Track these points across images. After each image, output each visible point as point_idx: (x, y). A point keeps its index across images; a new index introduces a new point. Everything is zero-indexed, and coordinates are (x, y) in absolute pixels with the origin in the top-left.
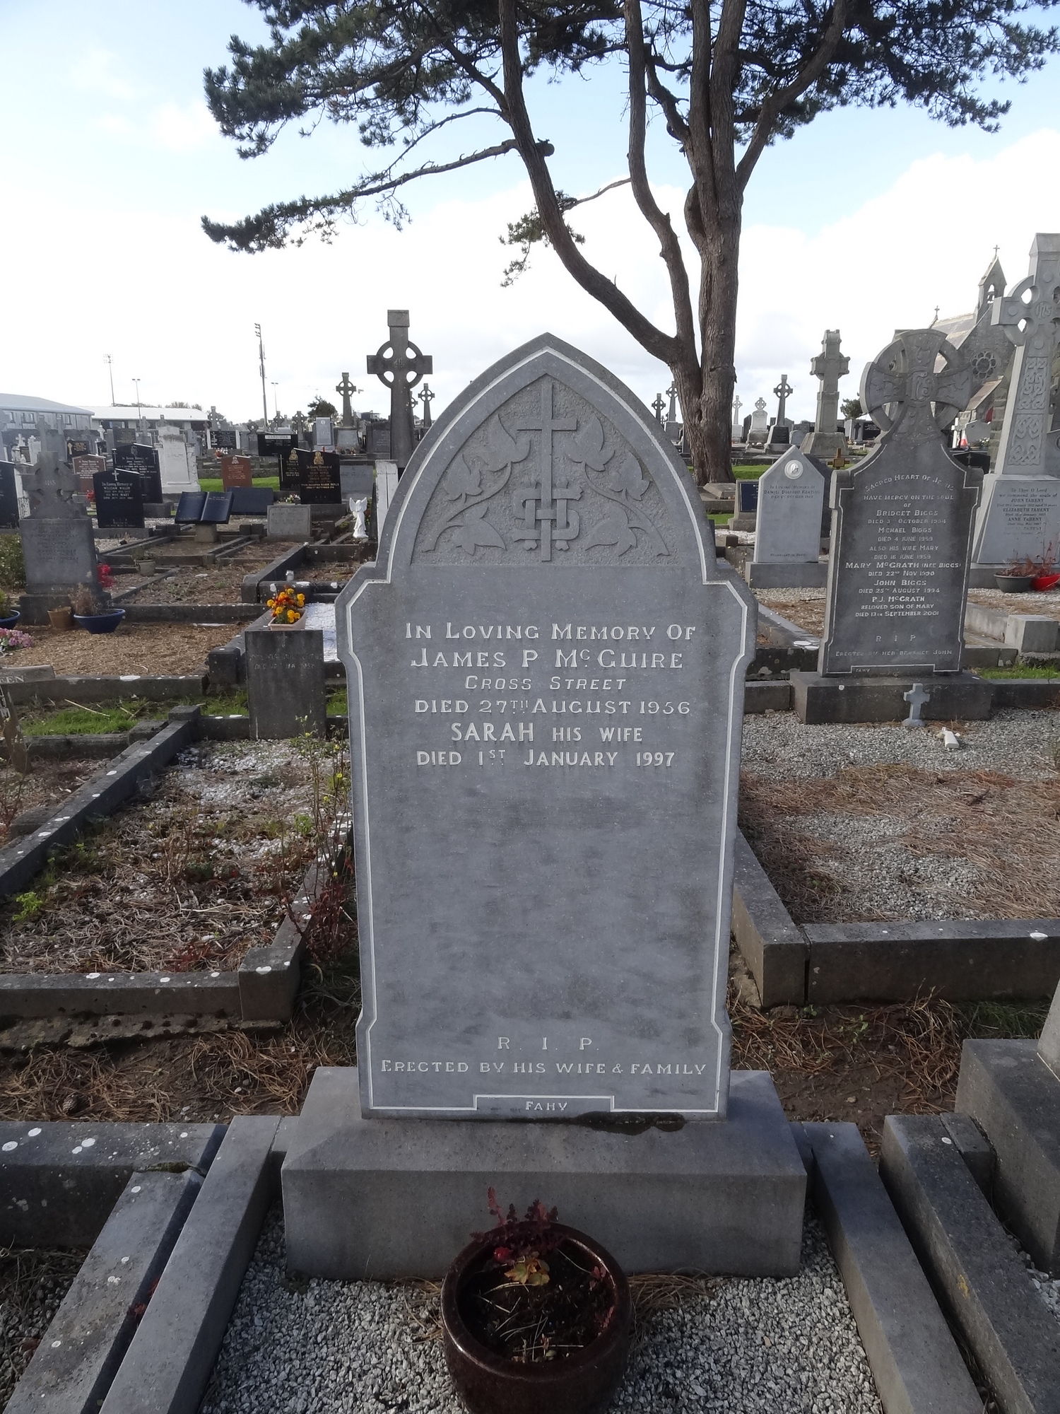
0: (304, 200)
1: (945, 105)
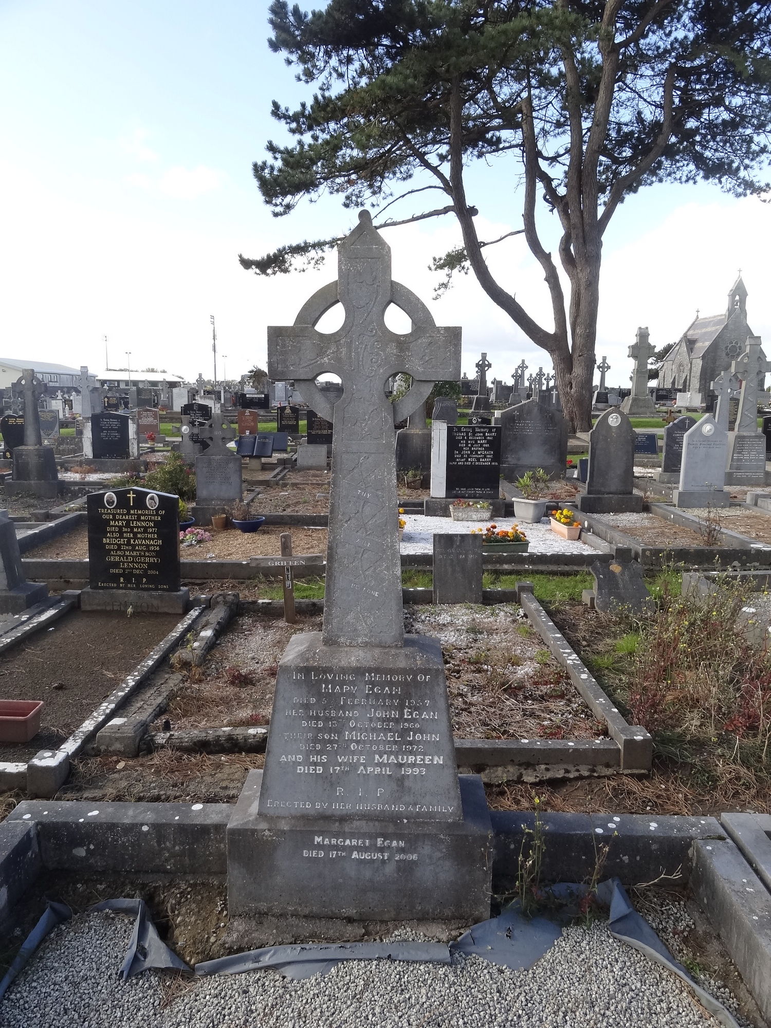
0: (306, 243)
1: (733, 184)
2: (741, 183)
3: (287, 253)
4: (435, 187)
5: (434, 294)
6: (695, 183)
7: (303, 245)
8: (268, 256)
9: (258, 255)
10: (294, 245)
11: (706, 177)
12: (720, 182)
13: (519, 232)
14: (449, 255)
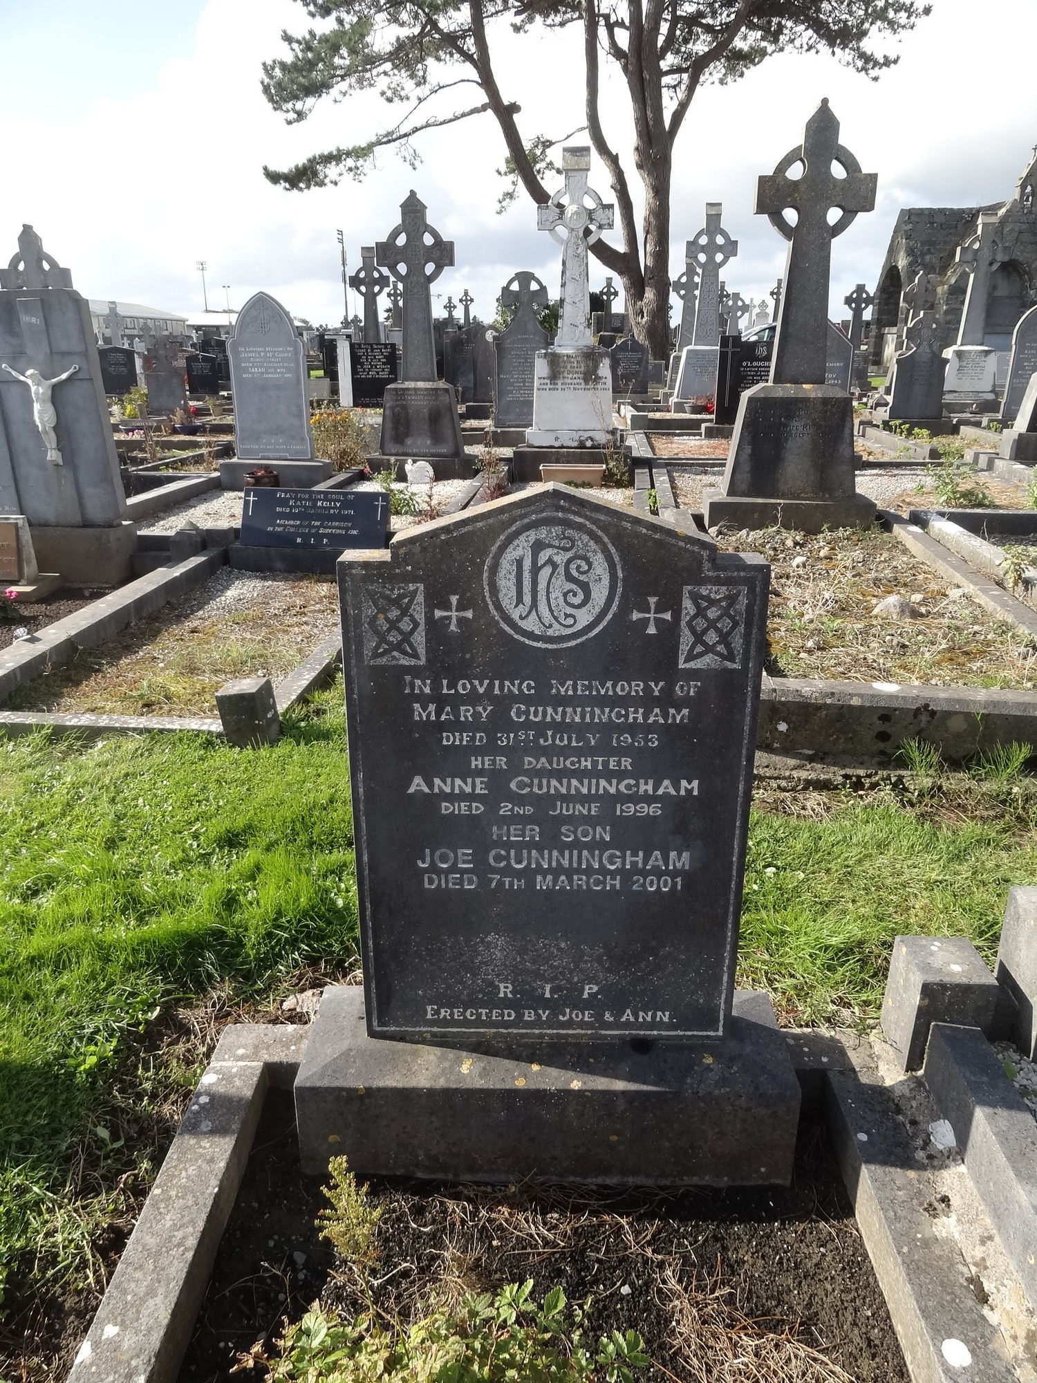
3: (318, 163)
4: (468, 81)
5: (498, 206)
7: (335, 153)
8: (297, 167)
9: (284, 167)
10: (326, 153)
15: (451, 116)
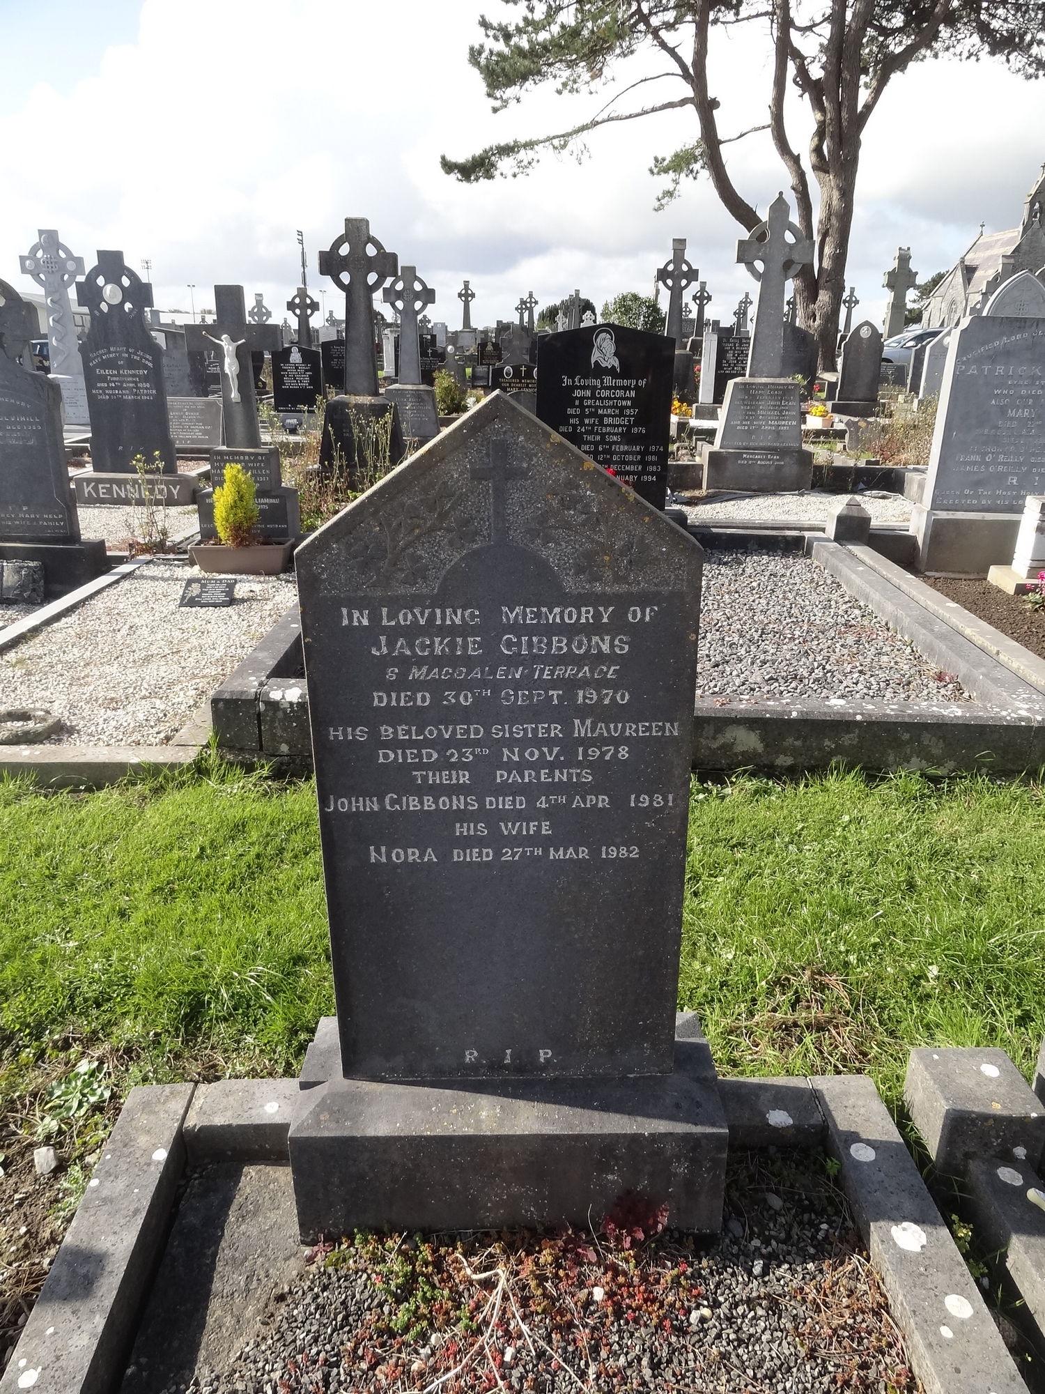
1: (1023, 63)
2: (1033, 62)
3: (495, 155)
4: (673, 74)
5: (657, 204)
6: (978, 60)
7: (512, 144)
8: (473, 158)
9: (461, 157)
10: (502, 144)
11: (993, 53)
12: (1008, 61)
13: (764, 127)
14: (677, 155)
15: (639, 111)
